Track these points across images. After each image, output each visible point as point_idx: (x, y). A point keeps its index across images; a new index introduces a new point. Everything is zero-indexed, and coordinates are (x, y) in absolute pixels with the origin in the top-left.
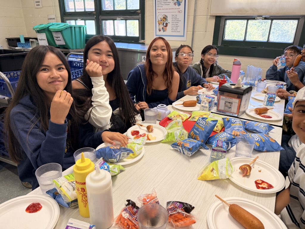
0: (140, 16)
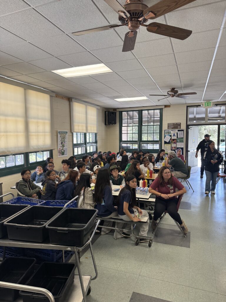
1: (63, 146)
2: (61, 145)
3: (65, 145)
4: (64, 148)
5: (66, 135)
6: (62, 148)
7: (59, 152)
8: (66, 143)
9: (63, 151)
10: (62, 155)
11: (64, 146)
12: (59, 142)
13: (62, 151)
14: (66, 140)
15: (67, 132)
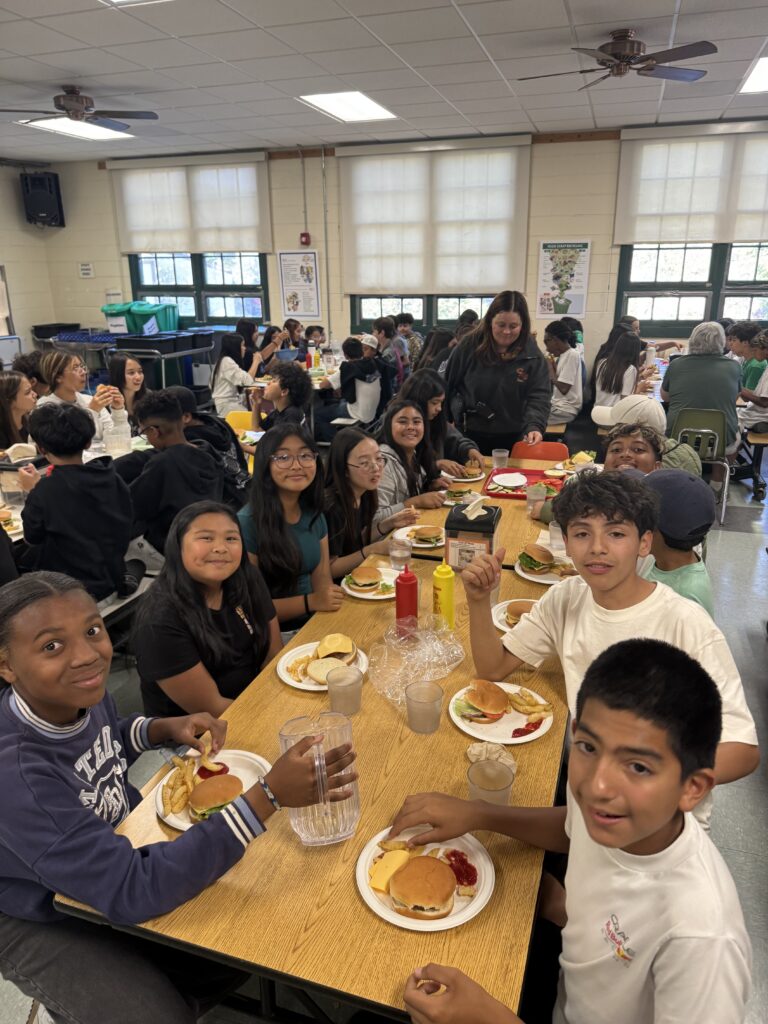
0: (262, 293)
1: (560, 286)
2: (552, 284)
3: (572, 284)
4: (567, 292)
5: (582, 253)
6: (557, 292)
7: (542, 304)
8: (575, 277)
9: (562, 302)
10: (556, 312)
11: (568, 288)
12: (545, 274)
13: (555, 303)
14: (581, 268)
15: (585, 246)
